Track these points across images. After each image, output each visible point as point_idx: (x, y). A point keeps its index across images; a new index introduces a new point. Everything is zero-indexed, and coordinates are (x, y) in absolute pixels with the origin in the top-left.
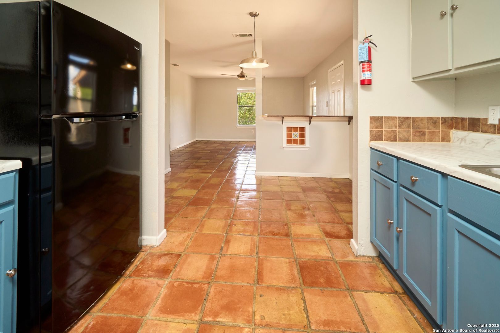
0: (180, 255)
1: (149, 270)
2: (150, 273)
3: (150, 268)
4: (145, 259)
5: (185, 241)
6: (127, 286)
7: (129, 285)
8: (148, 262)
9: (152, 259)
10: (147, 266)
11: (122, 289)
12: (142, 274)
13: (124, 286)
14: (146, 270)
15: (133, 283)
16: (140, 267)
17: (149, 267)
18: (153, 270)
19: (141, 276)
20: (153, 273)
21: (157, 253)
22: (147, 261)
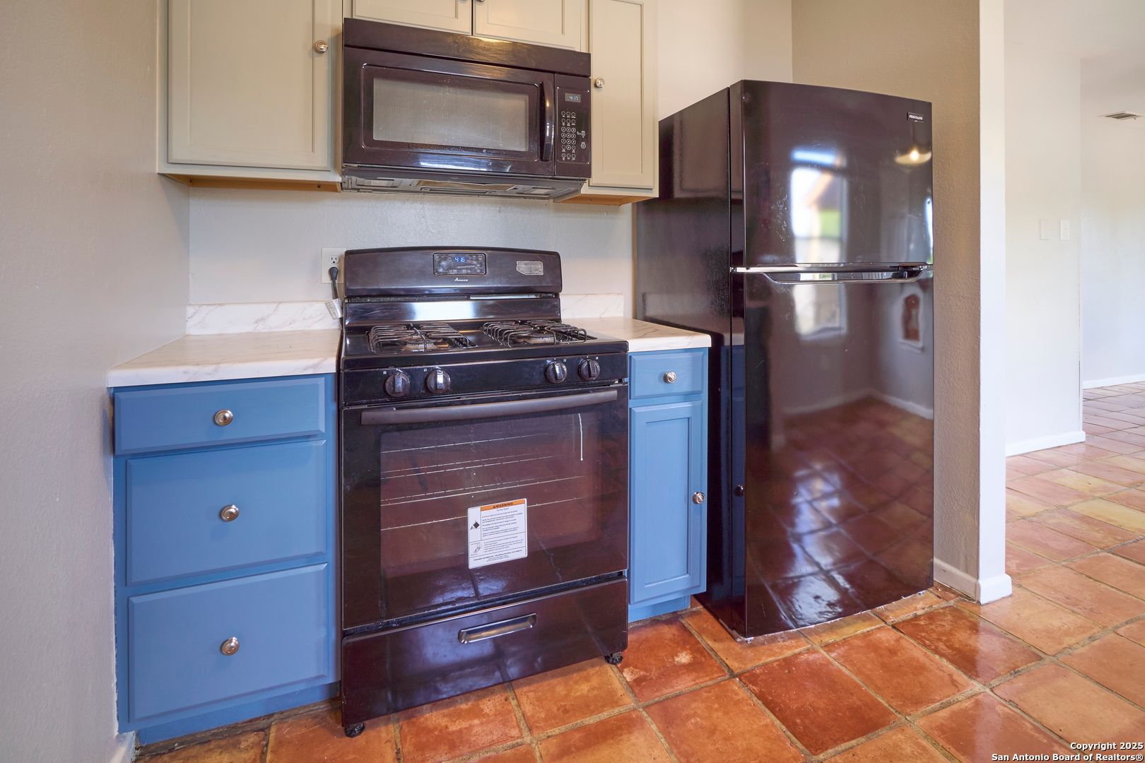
0: (1040, 658)
1: (939, 640)
2: (941, 646)
3: (944, 638)
4: (939, 613)
5: (1068, 633)
6: (884, 639)
7: (888, 641)
8: (943, 623)
9: (956, 623)
10: (940, 629)
11: (871, 638)
12: (922, 637)
13: (878, 635)
14: (934, 636)
15: (898, 640)
16: (922, 623)
17: (944, 634)
18: (950, 645)
19: (918, 639)
20: (950, 651)
21: (973, 617)
22: (942, 620)
